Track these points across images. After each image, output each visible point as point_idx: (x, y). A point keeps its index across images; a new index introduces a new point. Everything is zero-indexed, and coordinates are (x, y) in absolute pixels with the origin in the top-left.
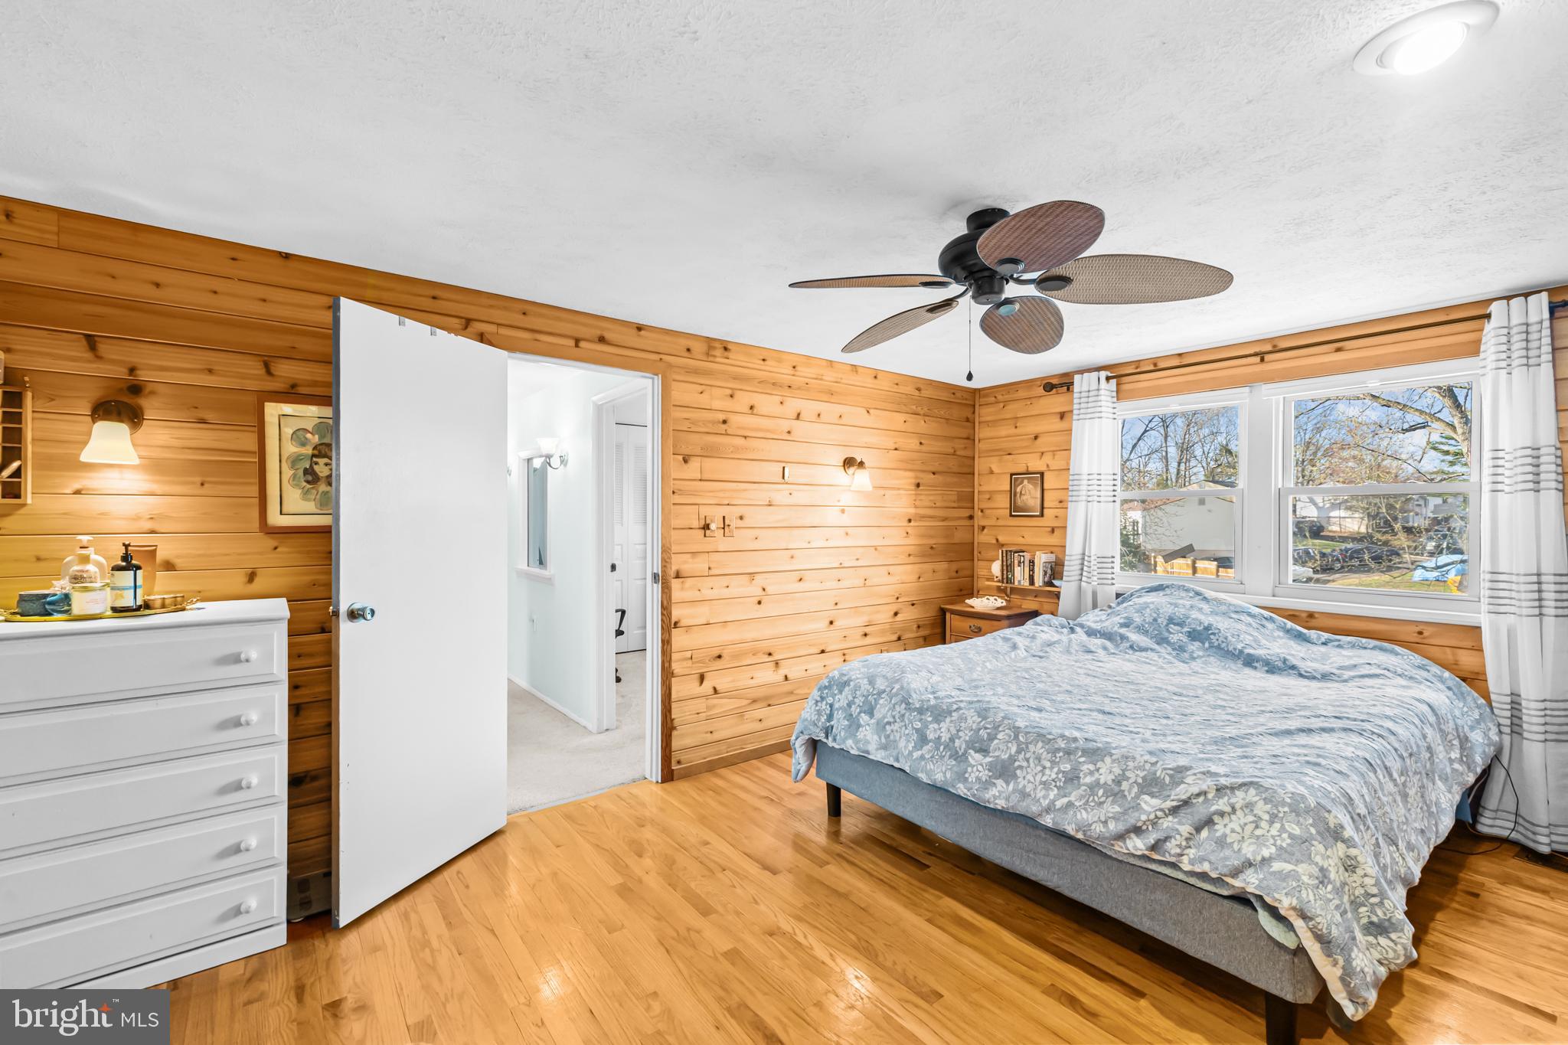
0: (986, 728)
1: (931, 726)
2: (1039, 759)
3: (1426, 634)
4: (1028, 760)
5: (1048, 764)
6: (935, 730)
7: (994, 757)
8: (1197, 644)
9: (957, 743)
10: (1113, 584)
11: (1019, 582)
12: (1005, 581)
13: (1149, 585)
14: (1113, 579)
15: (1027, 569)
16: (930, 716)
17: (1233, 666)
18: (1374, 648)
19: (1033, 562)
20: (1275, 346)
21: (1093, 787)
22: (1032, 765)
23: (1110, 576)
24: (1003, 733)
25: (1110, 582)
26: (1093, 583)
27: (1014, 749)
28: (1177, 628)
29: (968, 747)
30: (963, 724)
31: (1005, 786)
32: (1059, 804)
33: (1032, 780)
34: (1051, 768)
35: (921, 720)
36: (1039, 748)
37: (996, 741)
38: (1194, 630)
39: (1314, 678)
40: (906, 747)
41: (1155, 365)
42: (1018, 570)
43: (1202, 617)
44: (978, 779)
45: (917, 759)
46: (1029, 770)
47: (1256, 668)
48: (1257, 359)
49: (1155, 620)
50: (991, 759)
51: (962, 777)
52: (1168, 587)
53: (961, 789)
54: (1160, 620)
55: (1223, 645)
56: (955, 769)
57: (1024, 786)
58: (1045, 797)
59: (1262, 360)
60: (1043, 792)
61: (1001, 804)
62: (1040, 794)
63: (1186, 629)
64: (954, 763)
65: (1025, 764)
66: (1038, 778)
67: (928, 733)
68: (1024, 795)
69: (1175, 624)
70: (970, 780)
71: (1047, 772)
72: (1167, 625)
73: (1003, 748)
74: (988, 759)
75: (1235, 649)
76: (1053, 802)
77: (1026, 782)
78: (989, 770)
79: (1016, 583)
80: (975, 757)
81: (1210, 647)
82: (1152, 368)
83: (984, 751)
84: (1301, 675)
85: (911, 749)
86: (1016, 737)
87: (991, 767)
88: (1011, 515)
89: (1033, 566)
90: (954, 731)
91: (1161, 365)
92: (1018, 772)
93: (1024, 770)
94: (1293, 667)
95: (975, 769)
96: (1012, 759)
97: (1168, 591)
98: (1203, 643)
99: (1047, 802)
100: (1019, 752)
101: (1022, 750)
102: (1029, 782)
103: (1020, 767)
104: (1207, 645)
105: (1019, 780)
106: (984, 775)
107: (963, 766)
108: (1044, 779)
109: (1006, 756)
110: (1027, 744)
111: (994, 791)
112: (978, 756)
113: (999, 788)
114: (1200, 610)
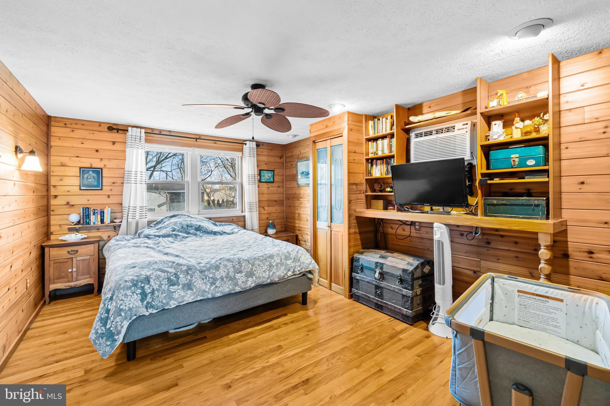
0: (237, 265)
1: (216, 274)
2: (259, 265)
3: (234, 219)
4: (256, 267)
5: (263, 265)
6: (219, 274)
7: (245, 272)
8: (198, 232)
9: (230, 274)
10: (146, 218)
11: (94, 223)
12: (85, 223)
13: (169, 215)
14: (146, 215)
15: (99, 217)
16: (213, 270)
17: (211, 236)
18: (228, 225)
19: (103, 212)
20: (200, 137)
21: (277, 265)
22: (258, 268)
23: (144, 215)
24: (243, 264)
25: (144, 217)
26: (136, 218)
27: (251, 266)
28: (190, 228)
29: (235, 274)
30: (228, 267)
31: (252, 279)
32: (271, 274)
33: (260, 272)
34: (264, 266)
35: (211, 273)
36: (257, 262)
37: (243, 267)
38: (196, 228)
39: (231, 234)
40: (206, 288)
41: (160, 132)
42: (93, 218)
43: (196, 223)
44: (243, 282)
45: (213, 289)
46: (258, 270)
47: (217, 235)
48: (195, 140)
49: (182, 227)
50: (244, 273)
51: (236, 284)
52: (177, 215)
53: (238, 289)
54: (184, 227)
55: (206, 230)
56: (232, 284)
57: (259, 275)
58: (266, 275)
59: (196, 140)
60: (265, 274)
61: (253, 285)
62: (264, 275)
63: (194, 228)
64: (231, 282)
65: (256, 269)
66: (262, 271)
67: (217, 276)
68: (259, 277)
69: (190, 227)
70: (240, 284)
71: (264, 267)
72: (187, 228)
73: (246, 268)
74: (243, 274)
75: (210, 231)
76: (269, 275)
77: (259, 274)
78: (246, 277)
79: (92, 224)
80: (238, 276)
81: (203, 232)
82: (159, 133)
83: (241, 272)
84: (228, 234)
85: (209, 287)
86: (249, 262)
87: (246, 276)
88: (80, 189)
89: (104, 214)
90: (227, 271)
91: (162, 133)
92: (255, 272)
93: (256, 271)
94: (225, 232)
95: (241, 279)
96: (251, 269)
97: (178, 217)
98: (200, 231)
99: (267, 276)
100: (253, 266)
101: (253, 265)
102: (260, 273)
103: (255, 271)
104: (201, 231)
105: (256, 275)
106: (244, 279)
107: (236, 281)
108: (264, 270)
109: (250, 269)
110: (254, 263)
111: (249, 283)
112: (239, 275)
113: (250, 281)
114: (193, 221)
